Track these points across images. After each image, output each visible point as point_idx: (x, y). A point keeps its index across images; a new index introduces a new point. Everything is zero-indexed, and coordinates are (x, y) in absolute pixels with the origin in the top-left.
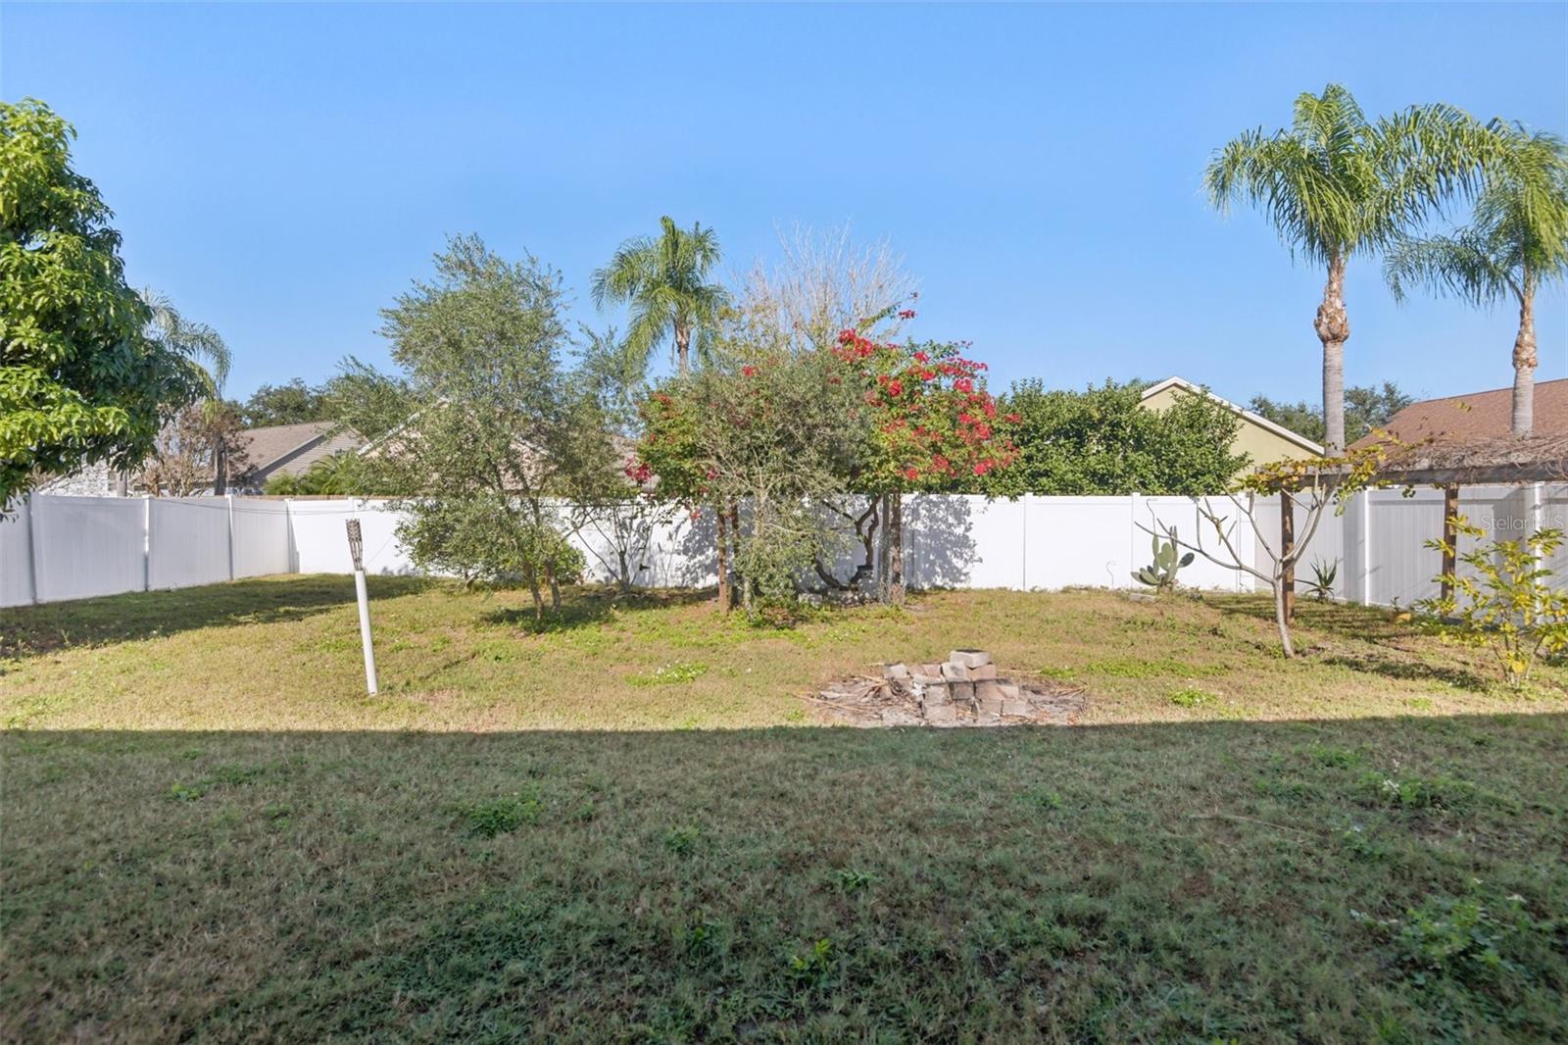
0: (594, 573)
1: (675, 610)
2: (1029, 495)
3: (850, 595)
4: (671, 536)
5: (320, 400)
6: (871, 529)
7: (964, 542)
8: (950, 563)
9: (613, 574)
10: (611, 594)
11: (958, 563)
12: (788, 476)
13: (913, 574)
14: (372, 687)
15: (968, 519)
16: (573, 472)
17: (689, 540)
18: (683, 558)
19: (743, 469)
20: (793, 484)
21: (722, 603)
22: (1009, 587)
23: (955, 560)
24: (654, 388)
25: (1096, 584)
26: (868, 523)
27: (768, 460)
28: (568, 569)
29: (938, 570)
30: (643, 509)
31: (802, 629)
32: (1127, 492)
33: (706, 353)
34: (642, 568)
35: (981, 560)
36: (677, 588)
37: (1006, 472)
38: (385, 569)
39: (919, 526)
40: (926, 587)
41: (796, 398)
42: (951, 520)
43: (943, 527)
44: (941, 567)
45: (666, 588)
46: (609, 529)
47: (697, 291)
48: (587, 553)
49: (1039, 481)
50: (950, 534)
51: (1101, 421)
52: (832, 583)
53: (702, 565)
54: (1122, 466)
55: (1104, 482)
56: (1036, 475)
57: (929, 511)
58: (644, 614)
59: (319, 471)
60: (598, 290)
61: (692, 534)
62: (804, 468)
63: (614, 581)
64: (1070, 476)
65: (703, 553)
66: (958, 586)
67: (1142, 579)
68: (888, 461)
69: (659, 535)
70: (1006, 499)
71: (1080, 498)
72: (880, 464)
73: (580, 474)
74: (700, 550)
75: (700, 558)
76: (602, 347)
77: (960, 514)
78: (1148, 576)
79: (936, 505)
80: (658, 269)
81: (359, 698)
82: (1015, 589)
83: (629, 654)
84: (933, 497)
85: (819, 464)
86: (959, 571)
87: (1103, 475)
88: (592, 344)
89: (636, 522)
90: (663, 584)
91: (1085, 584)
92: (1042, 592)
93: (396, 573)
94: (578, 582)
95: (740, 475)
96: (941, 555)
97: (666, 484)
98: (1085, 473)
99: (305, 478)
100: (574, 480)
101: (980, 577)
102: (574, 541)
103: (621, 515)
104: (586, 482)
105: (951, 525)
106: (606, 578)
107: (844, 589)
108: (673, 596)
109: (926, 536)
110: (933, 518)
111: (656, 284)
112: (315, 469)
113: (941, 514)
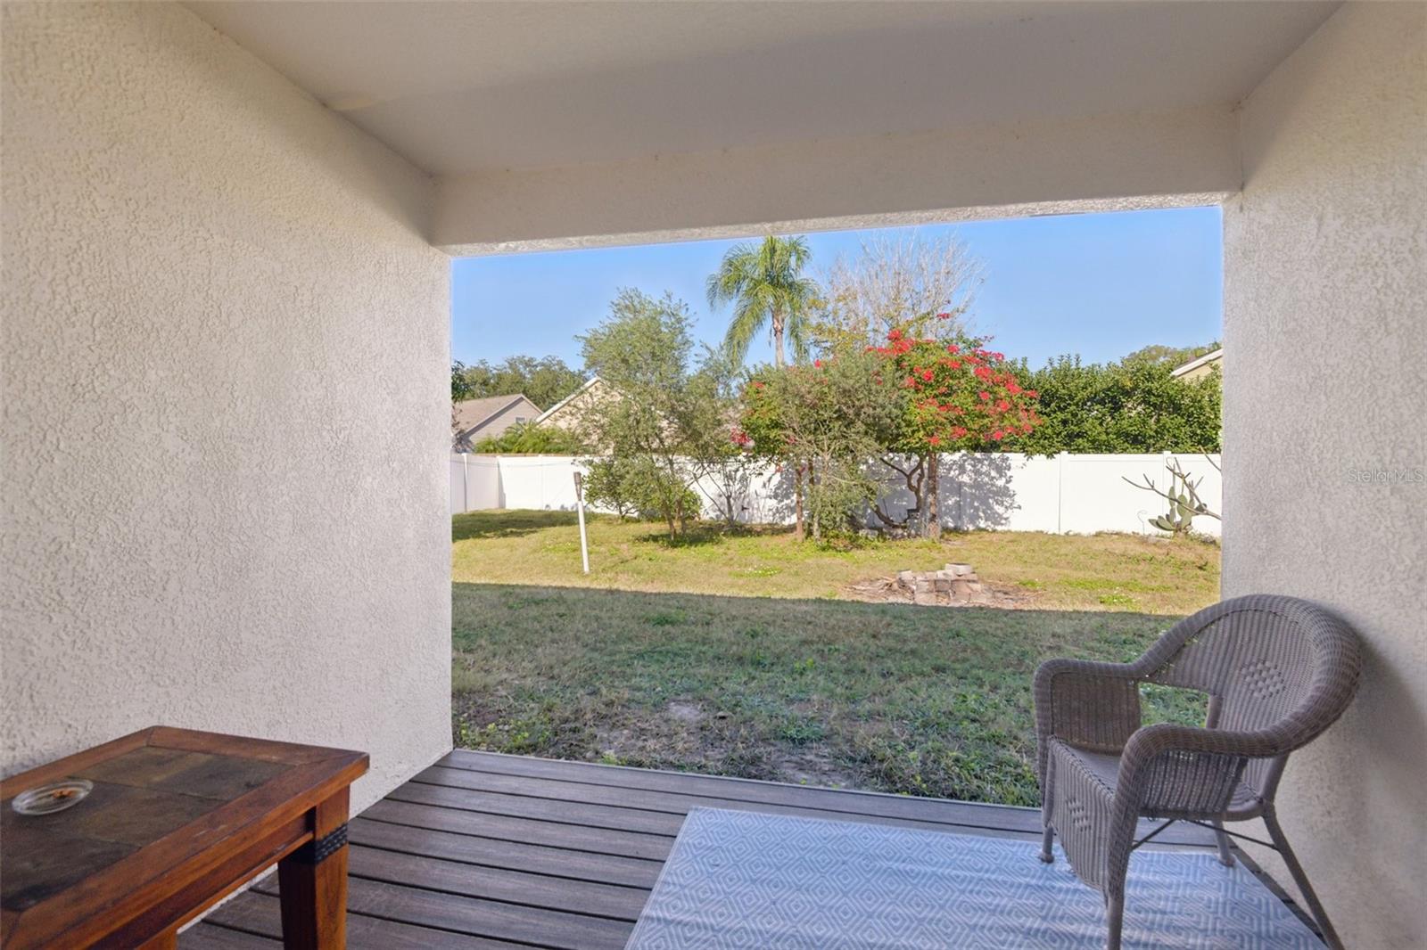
0: (707, 513)
1: (765, 539)
2: (1064, 453)
3: (900, 531)
4: (764, 485)
5: (500, 377)
6: (919, 481)
7: (1004, 493)
8: (992, 509)
9: (722, 512)
10: (721, 527)
11: (999, 509)
12: (844, 442)
13: (960, 517)
14: (586, 569)
15: (1009, 473)
16: (697, 440)
17: (777, 488)
18: (773, 502)
19: (811, 437)
20: (847, 447)
21: (799, 535)
22: (1045, 530)
23: (997, 507)
24: (753, 372)
25: (1128, 530)
26: (916, 476)
27: (830, 430)
28: (689, 508)
29: (981, 514)
30: (743, 465)
31: (857, 554)
32: (1160, 451)
33: (796, 336)
34: (743, 509)
35: (1020, 507)
36: (769, 524)
37: (1043, 434)
38: (562, 507)
39: (965, 478)
40: (971, 528)
41: (847, 387)
42: (993, 473)
43: (986, 479)
44: (983, 512)
45: (761, 524)
46: (719, 479)
47: (791, 285)
48: (703, 497)
49: (1073, 440)
50: (992, 485)
51: (1136, 387)
52: (888, 522)
53: (788, 507)
54: (1154, 427)
55: (1137, 442)
56: (1072, 437)
57: (974, 466)
58: (743, 539)
59: (510, 435)
60: (712, 292)
61: (781, 483)
62: (854, 436)
63: (723, 518)
64: (1104, 437)
65: (788, 498)
66: (999, 528)
67: (1158, 525)
68: (918, 431)
69: (756, 484)
70: (1043, 457)
71: (1112, 456)
72: (913, 432)
73: (701, 442)
74: (787, 496)
75: (786, 502)
76: (715, 358)
77: (1001, 470)
78: (1165, 524)
79: (980, 461)
80: (759, 272)
81: (580, 573)
82: (1050, 532)
83: (732, 562)
84: (978, 455)
85: (866, 433)
86: (1000, 516)
87: (1136, 436)
88: (708, 356)
89: (739, 474)
90: (758, 520)
91: (1117, 529)
92: (1075, 535)
93: (570, 510)
94: (697, 519)
95: (809, 442)
96: (984, 502)
97: (759, 447)
98: (1118, 435)
99: (501, 440)
100: (697, 446)
101: (1018, 521)
102: (695, 488)
103: (728, 469)
104: (705, 446)
105: (993, 478)
106: (717, 516)
107: (895, 527)
108: (765, 530)
109: (971, 487)
110: (977, 472)
111: (757, 283)
112: (508, 433)
113: (984, 469)
